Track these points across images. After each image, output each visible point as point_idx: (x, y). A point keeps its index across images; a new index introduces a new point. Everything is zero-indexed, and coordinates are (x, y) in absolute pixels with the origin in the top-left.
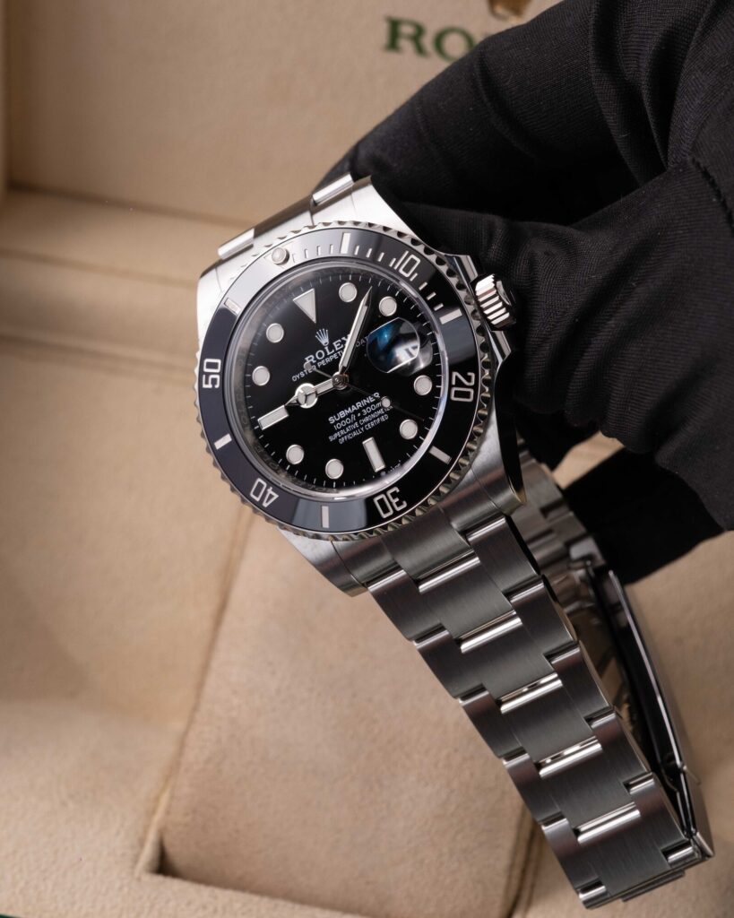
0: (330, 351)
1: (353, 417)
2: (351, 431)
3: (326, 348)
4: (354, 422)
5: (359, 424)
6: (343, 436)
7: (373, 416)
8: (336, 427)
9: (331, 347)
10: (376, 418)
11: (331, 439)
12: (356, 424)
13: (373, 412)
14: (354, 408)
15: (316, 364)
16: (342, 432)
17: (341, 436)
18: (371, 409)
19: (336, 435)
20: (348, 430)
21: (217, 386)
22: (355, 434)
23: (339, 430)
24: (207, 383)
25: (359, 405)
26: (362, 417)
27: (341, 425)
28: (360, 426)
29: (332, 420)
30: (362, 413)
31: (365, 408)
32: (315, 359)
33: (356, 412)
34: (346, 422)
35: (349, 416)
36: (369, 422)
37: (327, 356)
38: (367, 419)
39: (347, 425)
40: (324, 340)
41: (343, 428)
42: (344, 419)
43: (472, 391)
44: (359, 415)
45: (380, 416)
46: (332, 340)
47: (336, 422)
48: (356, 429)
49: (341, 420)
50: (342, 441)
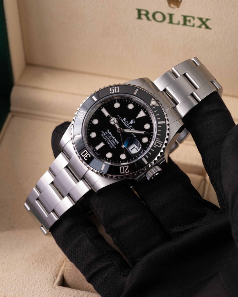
0: (129, 125)
1: (110, 137)
2: (106, 137)
3: (129, 124)
4: (109, 138)
5: (108, 139)
6: (104, 135)
7: (111, 143)
8: (106, 132)
9: (130, 125)
10: (111, 144)
11: (102, 132)
12: (108, 138)
13: (113, 143)
14: (113, 136)
15: (124, 121)
16: (105, 135)
17: (103, 134)
18: (113, 142)
19: (103, 133)
20: (106, 136)
21: (111, 93)
22: (105, 139)
23: (105, 133)
24: (111, 89)
25: (114, 138)
26: (110, 140)
27: (107, 134)
28: (107, 140)
29: (108, 130)
30: (112, 139)
31: (113, 140)
32: (125, 121)
33: (111, 137)
34: (108, 135)
35: (110, 136)
36: (109, 142)
37: (127, 124)
38: (110, 141)
39: (107, 136)
40: (131, 122)
41: (106, 135)
42: (109, 134)
43: (124, 173)
44: (111, 139)
45: (112, 145)
46: (132, 125)
47: (107, 132)
48: (107, 139)
49: (108, 133)
50: (102, 135)
